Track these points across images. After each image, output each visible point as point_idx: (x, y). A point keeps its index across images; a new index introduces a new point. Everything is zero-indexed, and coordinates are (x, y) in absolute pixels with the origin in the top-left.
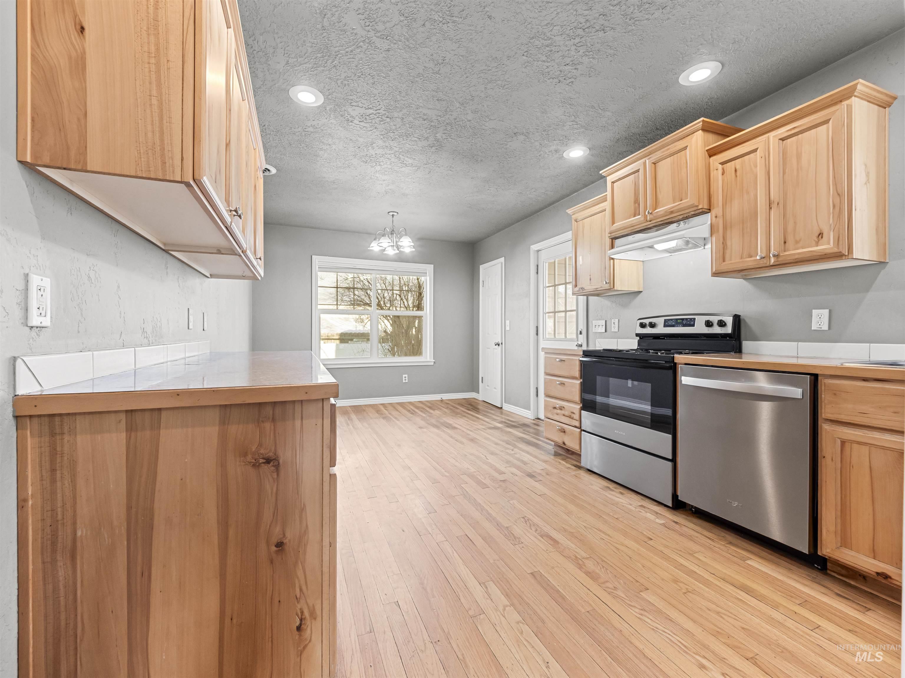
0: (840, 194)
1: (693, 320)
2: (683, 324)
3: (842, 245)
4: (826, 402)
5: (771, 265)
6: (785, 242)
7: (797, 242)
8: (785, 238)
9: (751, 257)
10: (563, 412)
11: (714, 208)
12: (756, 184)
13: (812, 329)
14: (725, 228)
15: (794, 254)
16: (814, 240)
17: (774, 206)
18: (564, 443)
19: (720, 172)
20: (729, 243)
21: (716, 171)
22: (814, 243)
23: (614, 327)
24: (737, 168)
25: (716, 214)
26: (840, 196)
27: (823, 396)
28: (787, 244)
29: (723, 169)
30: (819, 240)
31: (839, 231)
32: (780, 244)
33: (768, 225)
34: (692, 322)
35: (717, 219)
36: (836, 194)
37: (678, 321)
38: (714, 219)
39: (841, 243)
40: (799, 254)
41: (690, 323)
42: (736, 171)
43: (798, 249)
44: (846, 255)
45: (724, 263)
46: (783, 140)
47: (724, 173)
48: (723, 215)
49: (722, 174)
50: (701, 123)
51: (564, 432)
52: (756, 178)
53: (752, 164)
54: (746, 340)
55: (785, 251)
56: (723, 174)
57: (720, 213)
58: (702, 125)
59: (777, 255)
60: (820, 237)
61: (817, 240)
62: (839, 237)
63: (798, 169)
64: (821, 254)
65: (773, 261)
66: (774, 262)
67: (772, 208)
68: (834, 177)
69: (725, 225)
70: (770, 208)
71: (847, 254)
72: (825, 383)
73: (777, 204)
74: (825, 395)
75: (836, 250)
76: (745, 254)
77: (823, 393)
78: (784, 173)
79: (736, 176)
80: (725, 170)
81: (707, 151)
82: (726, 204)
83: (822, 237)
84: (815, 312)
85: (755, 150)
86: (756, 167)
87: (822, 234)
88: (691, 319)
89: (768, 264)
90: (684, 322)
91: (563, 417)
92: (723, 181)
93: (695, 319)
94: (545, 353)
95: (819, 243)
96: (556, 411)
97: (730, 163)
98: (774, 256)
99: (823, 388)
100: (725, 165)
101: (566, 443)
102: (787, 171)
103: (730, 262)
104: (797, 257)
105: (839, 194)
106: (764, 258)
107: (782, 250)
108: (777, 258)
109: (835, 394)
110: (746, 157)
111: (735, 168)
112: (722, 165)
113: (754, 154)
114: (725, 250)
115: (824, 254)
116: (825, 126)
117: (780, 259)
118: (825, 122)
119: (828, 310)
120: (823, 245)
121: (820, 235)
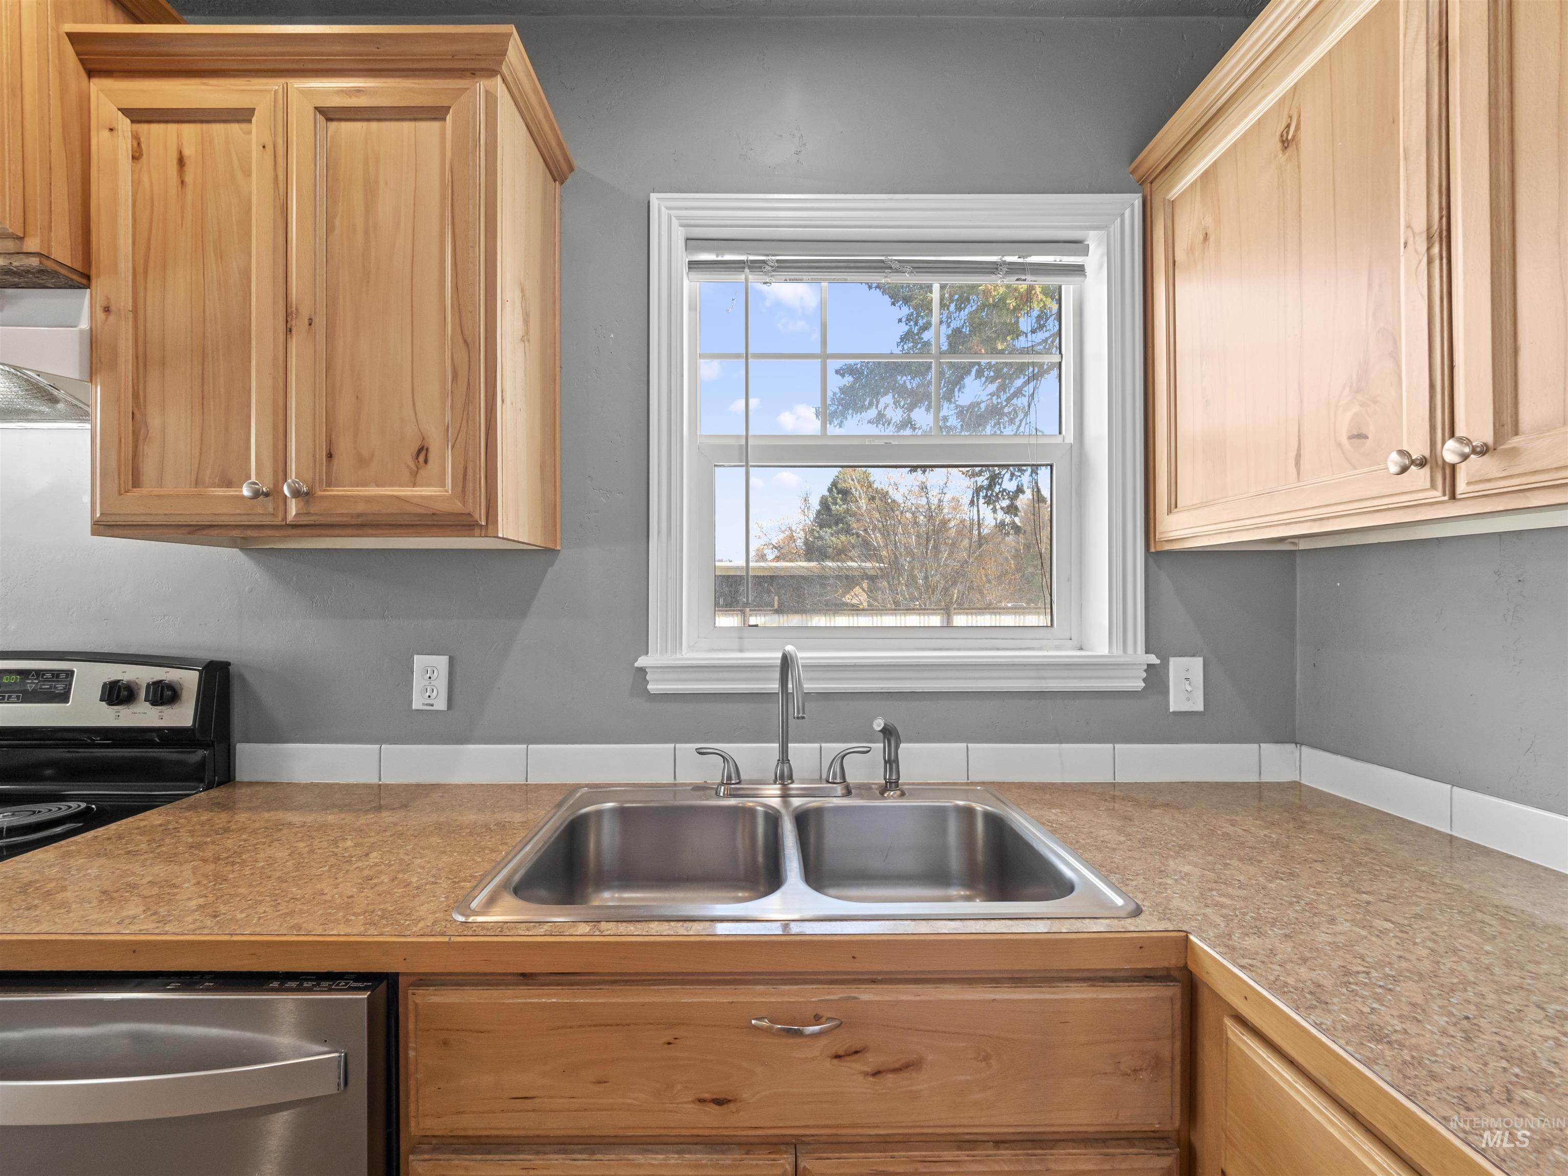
0: (469, 340)
1: (63, 675)
2: (25, 692)
3: (474, 490)
4: (419, 1076)
5: (290, 519)
6: (330, 456)
7: (363, 461)
8: (330, 443)
9: (229, 484)
11: (98, 276)
13: (414, 707)
14: (141, 362)
15: (355, 499)
16: (408, 466)
17: (299, 326)
19: (125, 145)
20: (154, 421)
21: (109, 135)
22: (406, 472)
24: (187, 152)
25: (108, 299)
26: (468, 347)
27: (412, 1054)
28: (335, 461)
29: (136, 138)
30: (418, 469)
31: (466, 451)
32: (314, 456)
33: (281, 385)
34: (61, 685)
35: (112, 318)
36: (461, 341)
37: (8, 678)
38: (101, 315)
39: (470, 485)
40: (369, 500)
41: (55, 687)
42: (181, 161)
43: (365, 484)
44: (481, 526)
45: (137, 492)
46: (329, 120)
47: (141, 154)
48: (135, 310)
49: (133, 158)
52: (249, 210)
53: (234, 159)
54: (248, 740)
55: (329, 484)
56: (135, 160)
57: (123, 300)
59: (307, 494)
60: (421, 458)
61: (413, 466)
62: (465, 470)
63: (366, 232)
65: (294, 513)
66: (297, 515)
67: (294, 332)
68: (456, 288)
69: (140, 348)
70: (289, 331)
71: (483, 523)
72: (416, 1004)
73: (307, 323)
74: (415, 1049)
75: (457, 506)
76: (208, 472)
77: (412, 1045)
78: (330, 230)
79: (183, 182)
80: (143, 146)
81: (70, 36)
82: (146, 273)
83: (426, 461)
84: (419, 661)
85: (243, 116)
86: (248, 174)
87: (427, 450)
88: (56, 673)
89: (278, 520)
90: (32, 685)
92: (136, 185)
93: (69, 673)
95: (418, 475)
97: (162, 126)
98: (296, 493)
99: (411, 1026)
100: (143, 127)
102: (337, 222)
103: (157, 491)
104: (361, 508)
105: (465, 342)
106: (267, 495)
107: (321, 480)
108: (307, 502)
109: (445, 1043)
110: (218, 129)
111: (181, 153)
112: (133, 122)
113: (244, 126)
114: (141, 442)
115: (431, 512)
116: (435, 125)
117: (313, 510)
118: (437, 113)
119: (447, 657)
120: (429, 486)
121: (422, 452)
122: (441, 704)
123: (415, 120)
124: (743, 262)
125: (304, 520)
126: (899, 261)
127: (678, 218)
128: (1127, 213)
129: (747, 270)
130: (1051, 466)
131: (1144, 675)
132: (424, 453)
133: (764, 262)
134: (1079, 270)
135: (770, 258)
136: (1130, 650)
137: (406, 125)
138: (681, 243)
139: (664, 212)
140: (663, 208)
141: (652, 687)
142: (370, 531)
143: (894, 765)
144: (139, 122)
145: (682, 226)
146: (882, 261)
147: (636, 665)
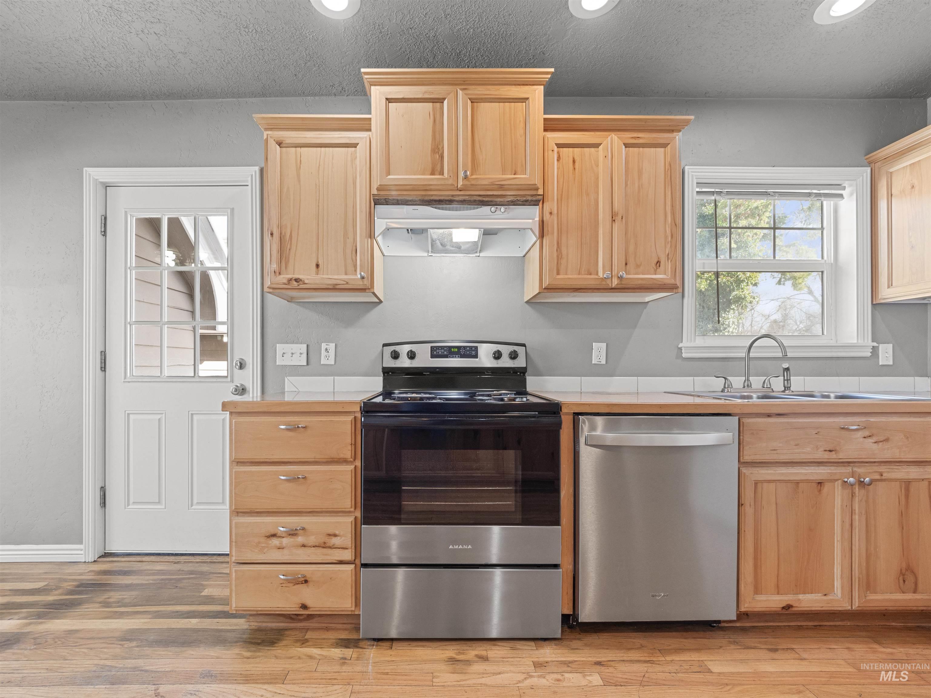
1: (473, 349)
2: (461, 355)
4: (744, 444)
5: (613, 286)
6: (626, 264)
7: (638, 266)
8: (626, 259)
9: (592, 274)
10: (300, 539)
11: (546, 202)
12: (597, 186)
13: (593, 363)
16: (654, 268)
17: (618, 219)
18: (304, 607)
19: (556, 155)
20: (564, 252)
21: (551, 151)
22: (653, 270)
23: (327, 357)
24: (576, 159)
25: (550, 209)
26: (676, 226)
27: (741, 437)
28: (628, 266)
29: (558, 153)
30: (657, 268)
32: (622, 264)
33: (610, 239)
34: (474, 353)
35: (551, 216)
36: (674, 223)
37: (453, 350)
38: (545, 215)
39: (676, 274)
41: (472, 353)
42: (574, 162)
43: (639, 274)
44: (678, 288)
46: (626, 147)
47: (560, 159)
50: (549, 76)
51: (306, 581)
52: (597, 179)
53: (593, 162)
55: (627, 274)
56: (558, 160)
57: (554, 210)
58: (550, 79)
59: (620, 277)
60: (658, 265)
62: (676, 269)
64: (660, 283)
65: (615, 283)
66: (617, 284)
67: (616, 221)
68: (672, 206)
69: (559, 227)
70: (613, 221)
72: (743, 422)
73: (620, 218)
74: (743, 436)
75: (672, 281)
76: (583, 270)
79: (574, 169)
80: (561, 156)
81: (545, 120)
82: (561, 200)
83: (659, 266)
84: (595, 345)
85: (597, 145)
86: (597, 166)
88: (471, 347)
90: (462, 351)
91: (301, 551)
92: (559, 169)
93: (476, 348)
94: (231, 413)
95: (658, 271)
96: (275, 542)
97: (567, 149)
98: (617, 277)
99: (741, 429)
100: (561, 149)
101: (309, 603)
102: (629, 183)
103: (566, 277)
104: (640, 282)
106: (606, 278)
107: (624, 272)
108: (621, 280)
110: (586, 150)
111: (574, 158)
112: (557, 147)
113: (596, 149)
114: (559, 259)
115: (663, 283)
116: (663, 149)
117: (623, 283)
118: (664, 146)
119: (605, 344)
120: (660, 274)
121: (658, 262)
122: (604, 362)
123: (656, 147)
124: (713, 192)
125: (619, 286)
126: (774, 192)
127: (695, 176)
128: (865, 175)
129: (715, 195)
130: (822, 272)
131: (871, 350)
132: (659, 263)
133: (721, 192)
134: (841, 196)
135: (723, 190)
136: (866, 341)
137: (652, 149)
138: (695, 184)
139: (691, 174)
140: (690, 172)
141: (684, 355)
142: (637, 291)
143: (789, 381)
144: (560, 148)
145: (696, 178)
146: (766, 192)
147: (679, 346)
